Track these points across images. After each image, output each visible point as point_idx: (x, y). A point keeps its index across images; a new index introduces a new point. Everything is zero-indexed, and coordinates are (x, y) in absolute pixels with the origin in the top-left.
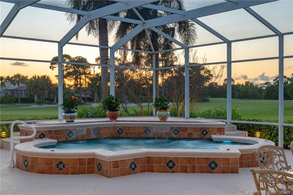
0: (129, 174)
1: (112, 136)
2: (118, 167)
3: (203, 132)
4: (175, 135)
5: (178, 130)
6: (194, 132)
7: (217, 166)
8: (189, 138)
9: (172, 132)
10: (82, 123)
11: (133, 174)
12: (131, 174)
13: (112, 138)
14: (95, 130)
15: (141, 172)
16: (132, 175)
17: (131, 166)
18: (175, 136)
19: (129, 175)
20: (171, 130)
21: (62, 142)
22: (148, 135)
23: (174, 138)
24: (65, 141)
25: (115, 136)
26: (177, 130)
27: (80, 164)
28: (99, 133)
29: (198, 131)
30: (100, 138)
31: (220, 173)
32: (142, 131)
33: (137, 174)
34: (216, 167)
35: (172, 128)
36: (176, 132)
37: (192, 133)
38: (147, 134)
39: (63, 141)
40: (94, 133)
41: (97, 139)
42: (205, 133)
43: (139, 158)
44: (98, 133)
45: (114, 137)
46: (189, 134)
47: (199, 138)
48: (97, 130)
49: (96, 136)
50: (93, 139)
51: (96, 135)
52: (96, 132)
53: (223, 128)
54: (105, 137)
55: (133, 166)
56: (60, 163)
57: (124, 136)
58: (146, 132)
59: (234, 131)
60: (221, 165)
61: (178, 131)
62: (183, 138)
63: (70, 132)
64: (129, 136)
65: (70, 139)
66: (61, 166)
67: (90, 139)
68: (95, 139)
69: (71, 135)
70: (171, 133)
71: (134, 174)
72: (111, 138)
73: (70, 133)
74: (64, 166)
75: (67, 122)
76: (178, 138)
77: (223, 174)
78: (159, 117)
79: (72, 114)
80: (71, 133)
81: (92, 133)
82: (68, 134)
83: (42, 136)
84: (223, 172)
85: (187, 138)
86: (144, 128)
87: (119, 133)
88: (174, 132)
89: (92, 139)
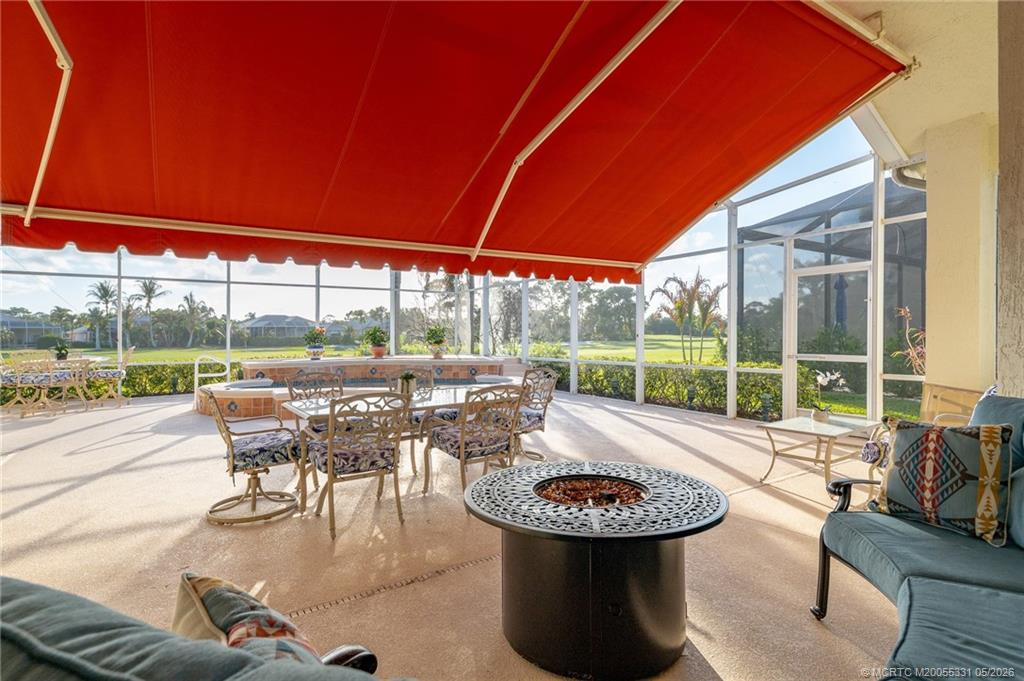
1: (363, 377)
3: (471, 371)
4: (437, 375)
9: (434, 371)
25: (368, 377)
27: (256, 405)
29: (465, 370)
32: (399, 371)
35: (434, 366)
37: (458, 372)
46: (454, 374)
47: (466, 378)
48: (340, 369)
54: (353, 377)
56: (232, 403)
61: (441, 370)
63: (300, 371)
64: (384, 376)
66: (233, 407)
73: (301, 373)
74: (236, 407)
76: (441, 379)
82: (298, 373)
83: (260, 375)
85: (452, 379)
86: (402, 366)
87: (373, 373)
88: (437, 371)
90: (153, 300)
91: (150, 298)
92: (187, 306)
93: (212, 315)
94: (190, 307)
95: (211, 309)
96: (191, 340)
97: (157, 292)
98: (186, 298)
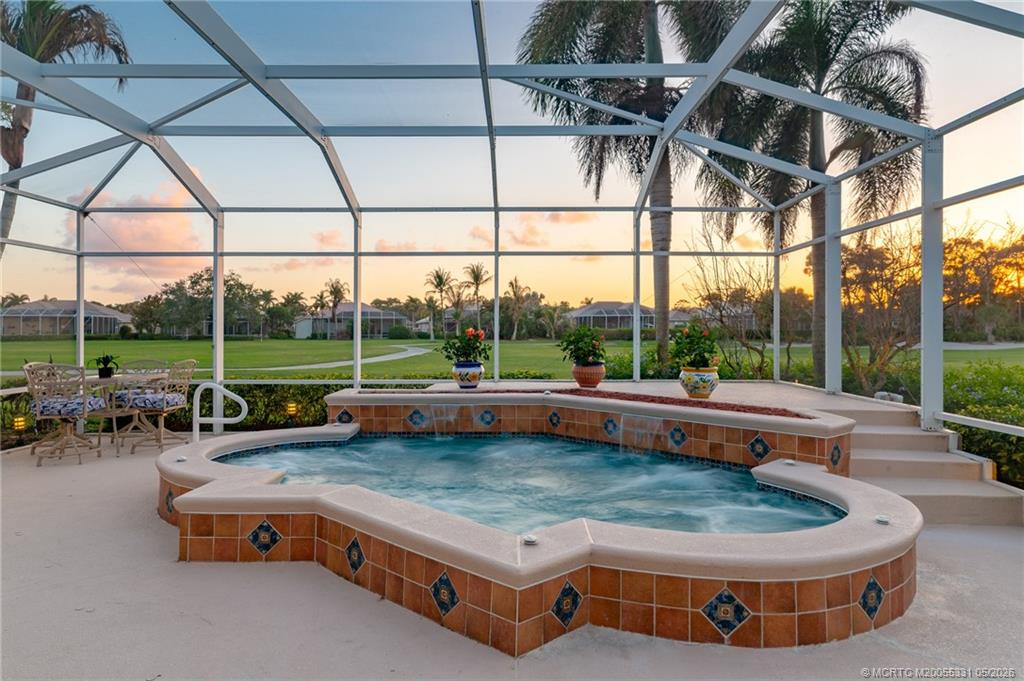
0: (248, 558)
1: (536, 431)
2: (210, 533)
3: (753, 445)
4: (674, 445)
5: (683, 431)
6: (727, 441)
7: (456, 600)
8: (713, 461)
9: (668, 434)
10: (488, 392)
11: (261, 560)
12: (255, 560)
13: (538, 433)
14: (486, 412)
15: (294, 559)
16: (261, 563)
17: (256, 537)
18: (676, 449)
19: (246, 563)
20: (664, 429)
21: (394, 433)
22: (610, 437)
23: (672, 454)
24: (404, 433)
25: (545, 431)
26: (680, 430)
28: (496, 419)
29: (738, 442)
30: (500, 433)
31: (461, 632)
32: (598, 424)
33: (277, 563)
34: (453, 604)
35: (667, 423)
36: (678, 436)
37: (721, 445)
38: (610, 433)
39: (400, 433)
40: (483, 419)
41: (490, 433)
42: (759, 448)
43: (288, 515)
44: (493, 420)
45: (542, 433)
46: (713, 448)
47: (741, 462)
48: (490, 412)
49: (488, 426)
50: (480, 433)
51: (488, 423)
52: (488, 417)
53: (820, 440)
54: (516, 430)
55: (264, 537)
57: (561, 433)
58: (606, 428)
59: (948, 451)
60: (466, 602)
61: (683, 435)
62: (697, 458)
63: (414, 413)
64: (572, 433)
65: (416, 428)
67: (471, 433)
68: (485, 433)
69: (418, 420)
70: (666, 437)
71: (267, 560)
72: (533, 433)
73: (415, 416)
75: (462, 387)
76: (682, 455)
77: (467, 639)
78: (686, 386)
79: (471, 371)
80: (418, 415)
81: (476, 419)
82: (411, 416)
83: (345, 418)
84: (472, 634)
85: (708, 459)
86: (604, 414)
87: (554, 424)
88: (673, 436)
89: (476, 433)
90: (480, 287)
91: (478, 285)
92: (512, 293)
93: (543, 302)
94: (515, 295)
95: (542, 297)
96: (515, 334)
97: (484, 278)
98: (511, 283)
